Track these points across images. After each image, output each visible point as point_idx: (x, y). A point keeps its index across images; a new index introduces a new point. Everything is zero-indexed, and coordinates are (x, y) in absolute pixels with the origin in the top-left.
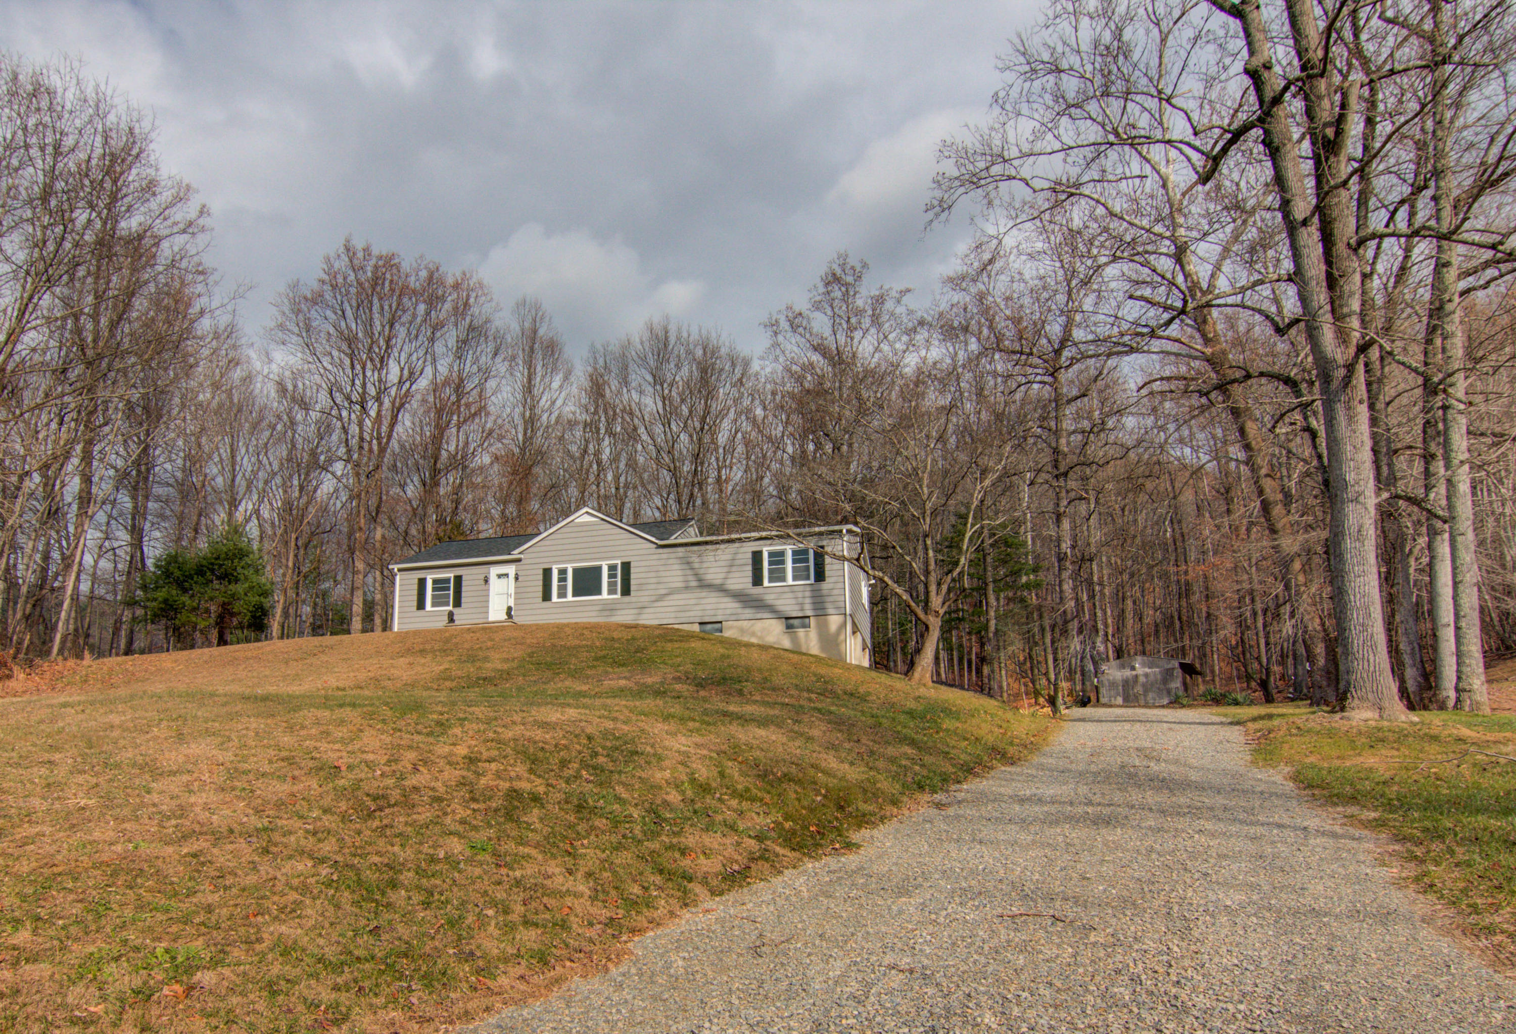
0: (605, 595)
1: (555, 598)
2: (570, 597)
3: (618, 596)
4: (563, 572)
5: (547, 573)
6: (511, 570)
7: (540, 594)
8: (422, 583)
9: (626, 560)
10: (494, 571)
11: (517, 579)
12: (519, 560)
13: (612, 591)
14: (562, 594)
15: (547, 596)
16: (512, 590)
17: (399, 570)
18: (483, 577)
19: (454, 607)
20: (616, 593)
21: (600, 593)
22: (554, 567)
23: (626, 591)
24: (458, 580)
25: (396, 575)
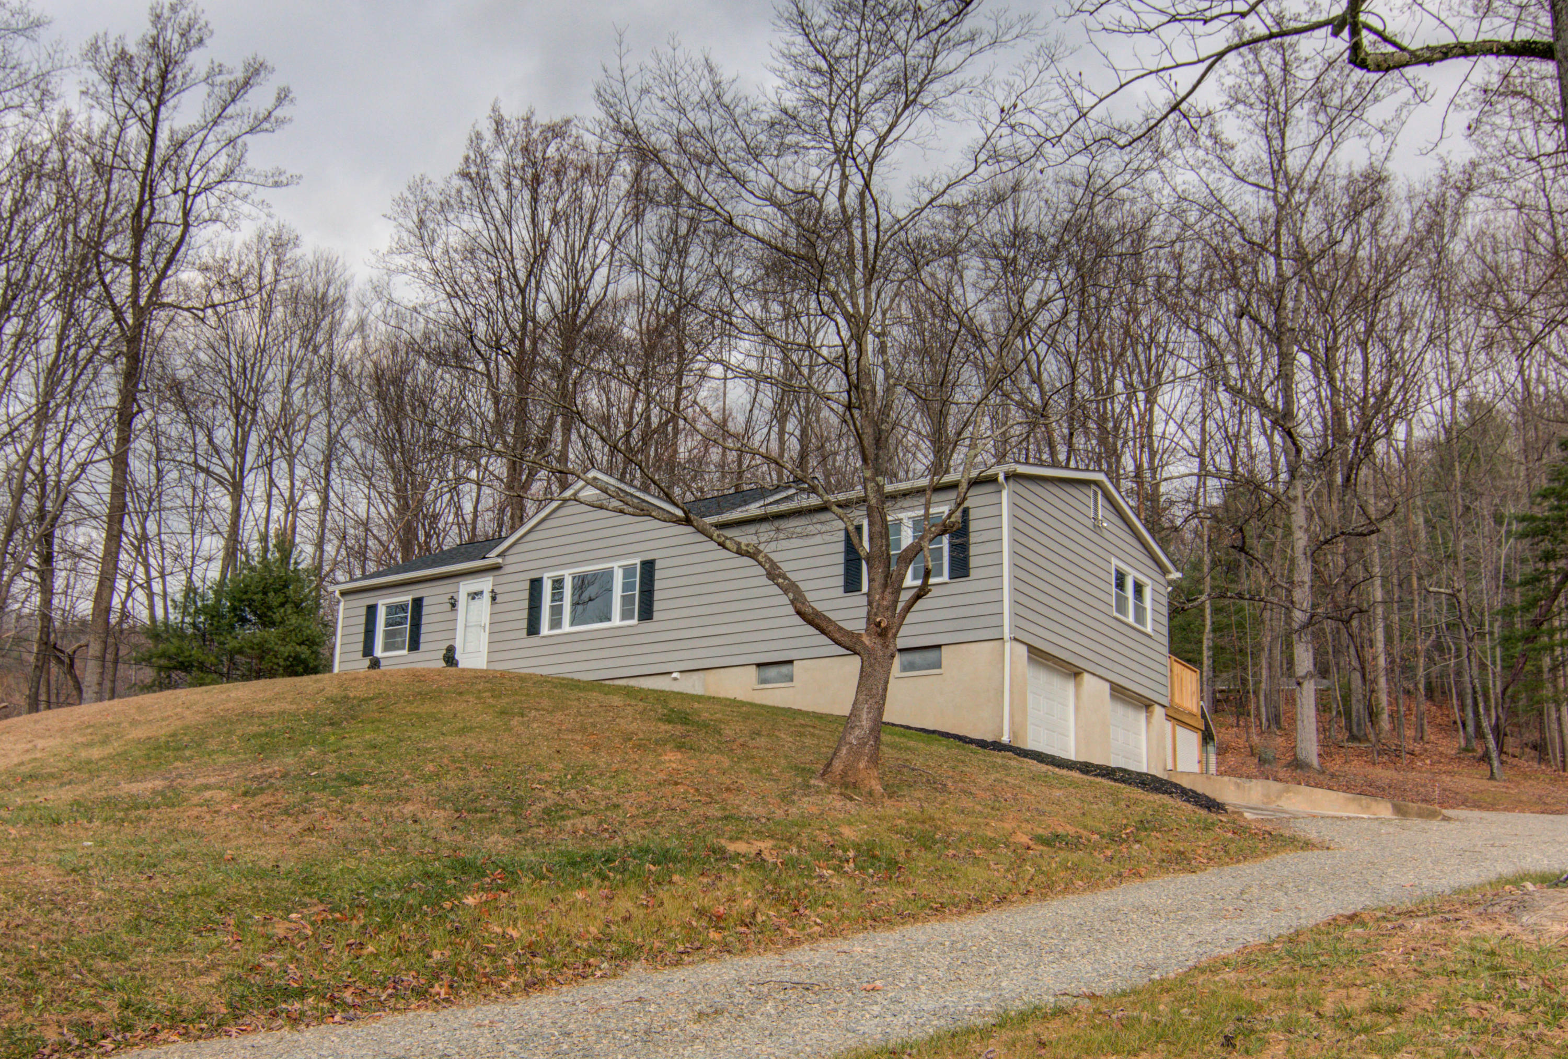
0: (616, 621)
1: (545, 630)
2: (566, 627)
3: (635, 621)
4: (558, 584)
5: (535, 585)
6: (485, 584)
7: (524, 624)
8: (371, 611)
9: (648, 557)
10: (466, 587)
11: (494, 599)
12: (497, 568)
13: (626, 615)
14: (556, 623)
15: (533, 628)
16: (486, 619)
17: (343, 594)
18: (446, 598)
19: (410, 649)
20: (632, 618)
21: (609, 619)
22: (546, 576)
23: (646, 613)
24: (418, 603)
25: (339, 602)
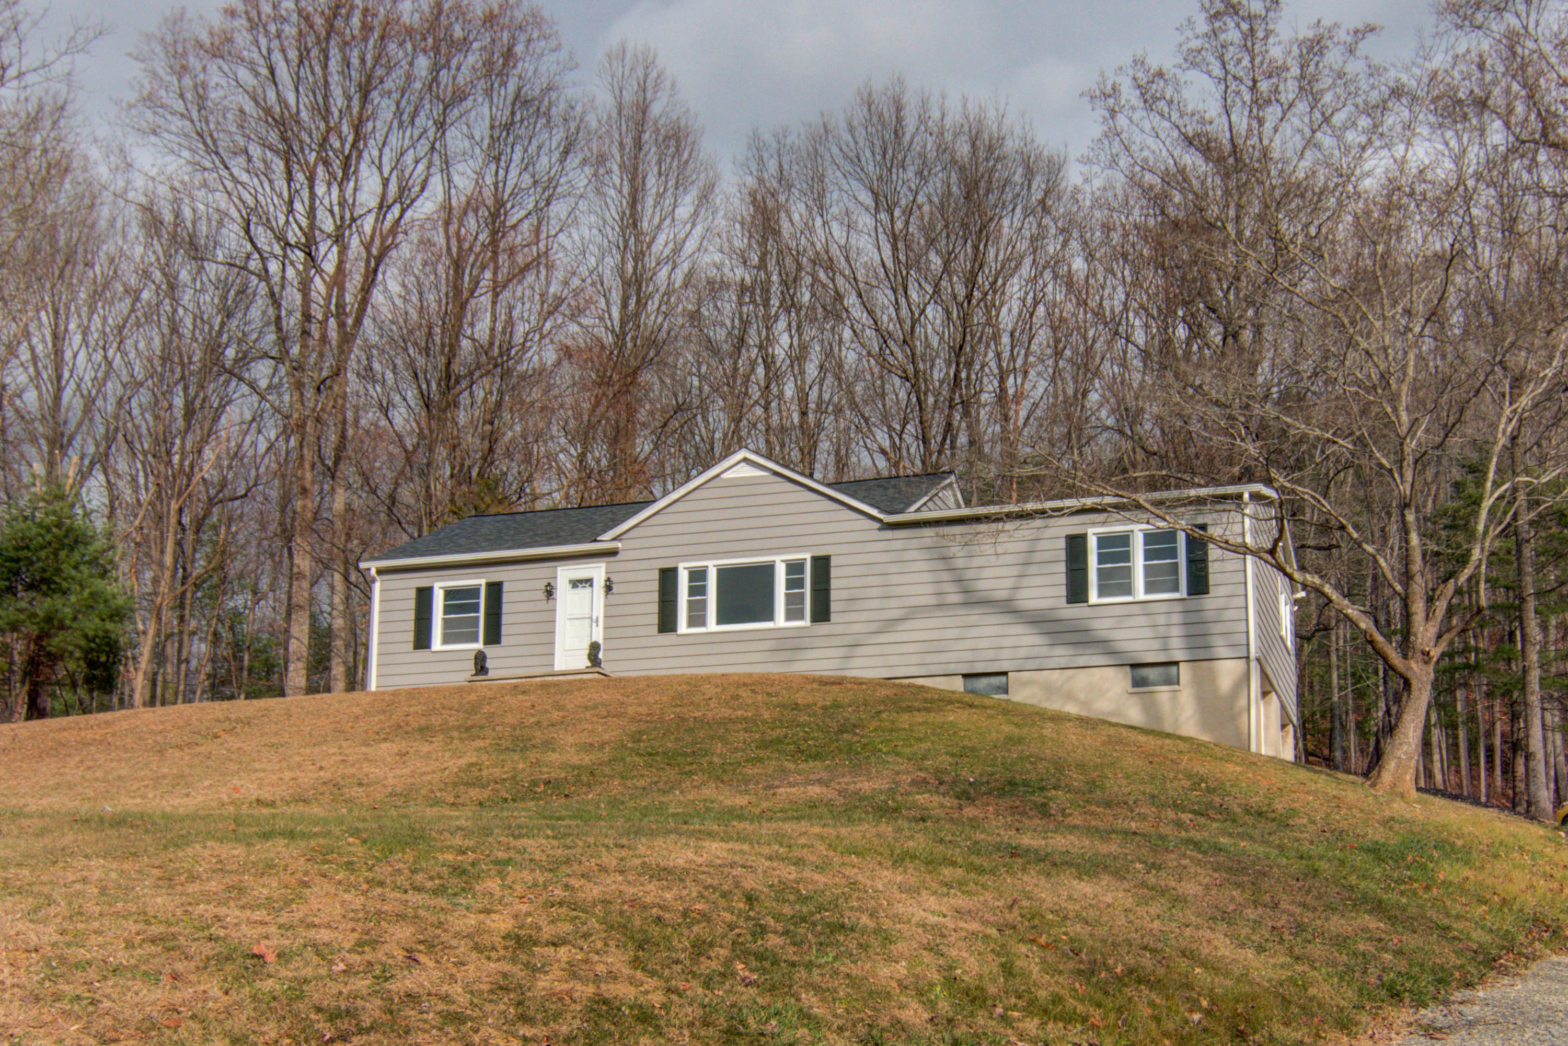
0: (780, 620)
1: (683, 627)
2: (712, 625)
3: (806, 622)
4: (698, 576)
5: (668, 577)
6: (598, 571)
7: (655, 618)
8: (424, 596)
9: (821, 551)
10: (565, 573)
11: (609, 588)
12: (613, 553)
13: (791, 614)
14: (697, 619)
15: (667, 623)
16: (599, 611)
17: (380, 572)
18: (542, 585)
19: (487, 642)
20: (801, 617)
21: (770, 617)
22: (681, 566)
23: (822, 613)
24: (495, 590)
25: (374, 581)
